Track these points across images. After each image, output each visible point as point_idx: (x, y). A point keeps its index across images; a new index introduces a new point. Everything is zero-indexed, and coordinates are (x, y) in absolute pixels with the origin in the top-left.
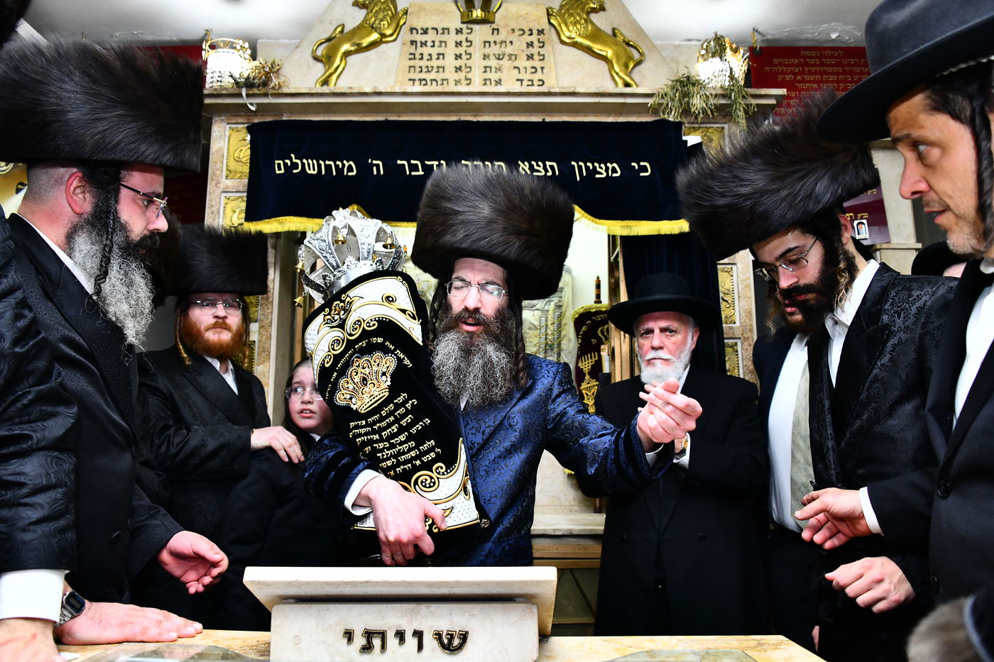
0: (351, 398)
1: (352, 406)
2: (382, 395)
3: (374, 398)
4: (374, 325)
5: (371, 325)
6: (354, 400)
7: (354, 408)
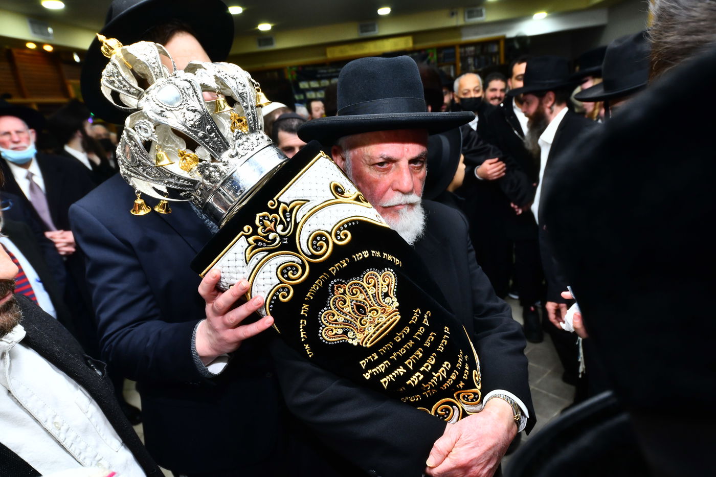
0: (345, 333)
1: (350, 341)
2: (391, 320)
3: (381, 326)
4: (346, 235)
5: (344, 237)
6: (350, 334)
7: (355, 343)
